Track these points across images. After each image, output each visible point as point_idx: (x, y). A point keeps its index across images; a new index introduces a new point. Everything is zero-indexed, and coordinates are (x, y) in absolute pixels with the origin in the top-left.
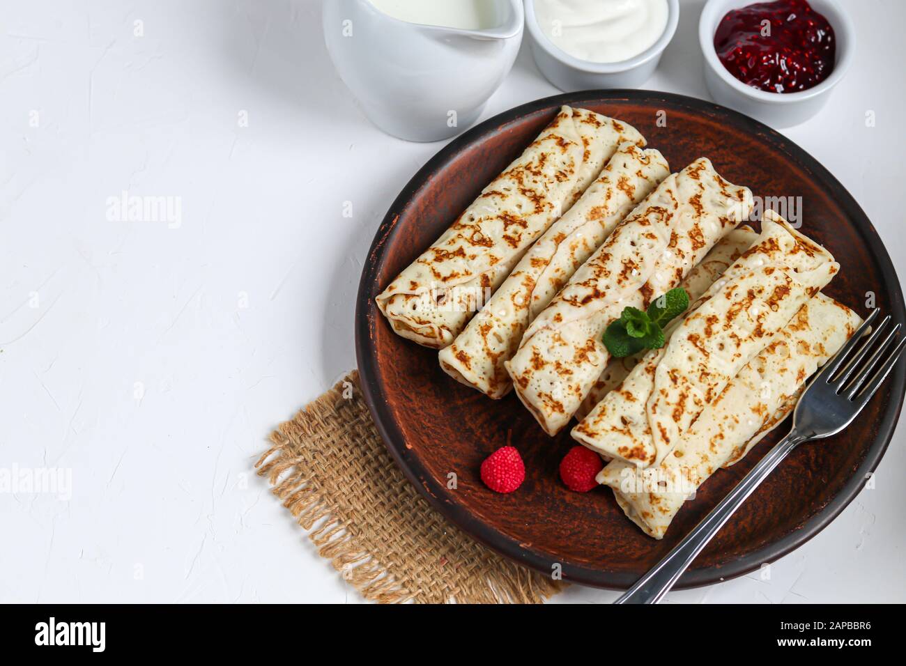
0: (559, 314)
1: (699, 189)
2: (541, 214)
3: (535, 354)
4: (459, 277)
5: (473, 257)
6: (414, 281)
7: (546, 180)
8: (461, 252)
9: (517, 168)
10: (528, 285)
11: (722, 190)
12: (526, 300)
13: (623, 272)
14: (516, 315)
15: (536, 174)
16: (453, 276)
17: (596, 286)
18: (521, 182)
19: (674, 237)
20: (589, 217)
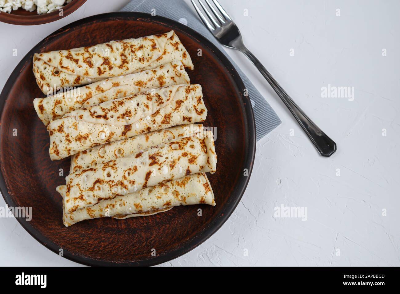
0: (82, 116)
1: (185, 98)
2: (121, 69)
3: (62, 125)
4: (68, 70)
5: (80, 67)
6: (51, 59)
7: (134, 57)
8: (77, 61)
9: (128, 43)
10: (88, 96)
11: (196, 104)
12: (83, 101)
13: (123, 114)
14: (75, 104)
15: (132, 51)
16: (66, 68)
17: (107, 113)
18: (124, 50)
19: (157, 112)
20: (136, 83)
